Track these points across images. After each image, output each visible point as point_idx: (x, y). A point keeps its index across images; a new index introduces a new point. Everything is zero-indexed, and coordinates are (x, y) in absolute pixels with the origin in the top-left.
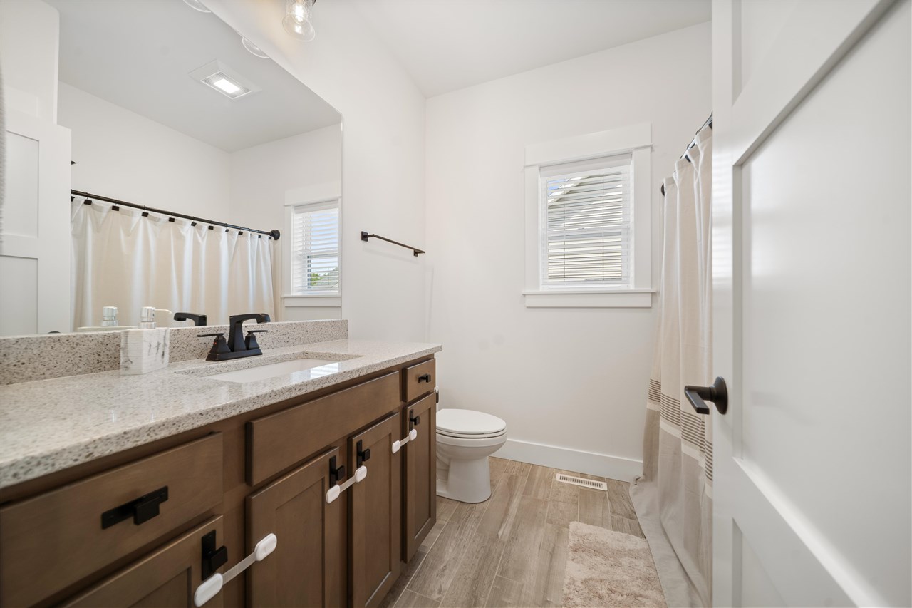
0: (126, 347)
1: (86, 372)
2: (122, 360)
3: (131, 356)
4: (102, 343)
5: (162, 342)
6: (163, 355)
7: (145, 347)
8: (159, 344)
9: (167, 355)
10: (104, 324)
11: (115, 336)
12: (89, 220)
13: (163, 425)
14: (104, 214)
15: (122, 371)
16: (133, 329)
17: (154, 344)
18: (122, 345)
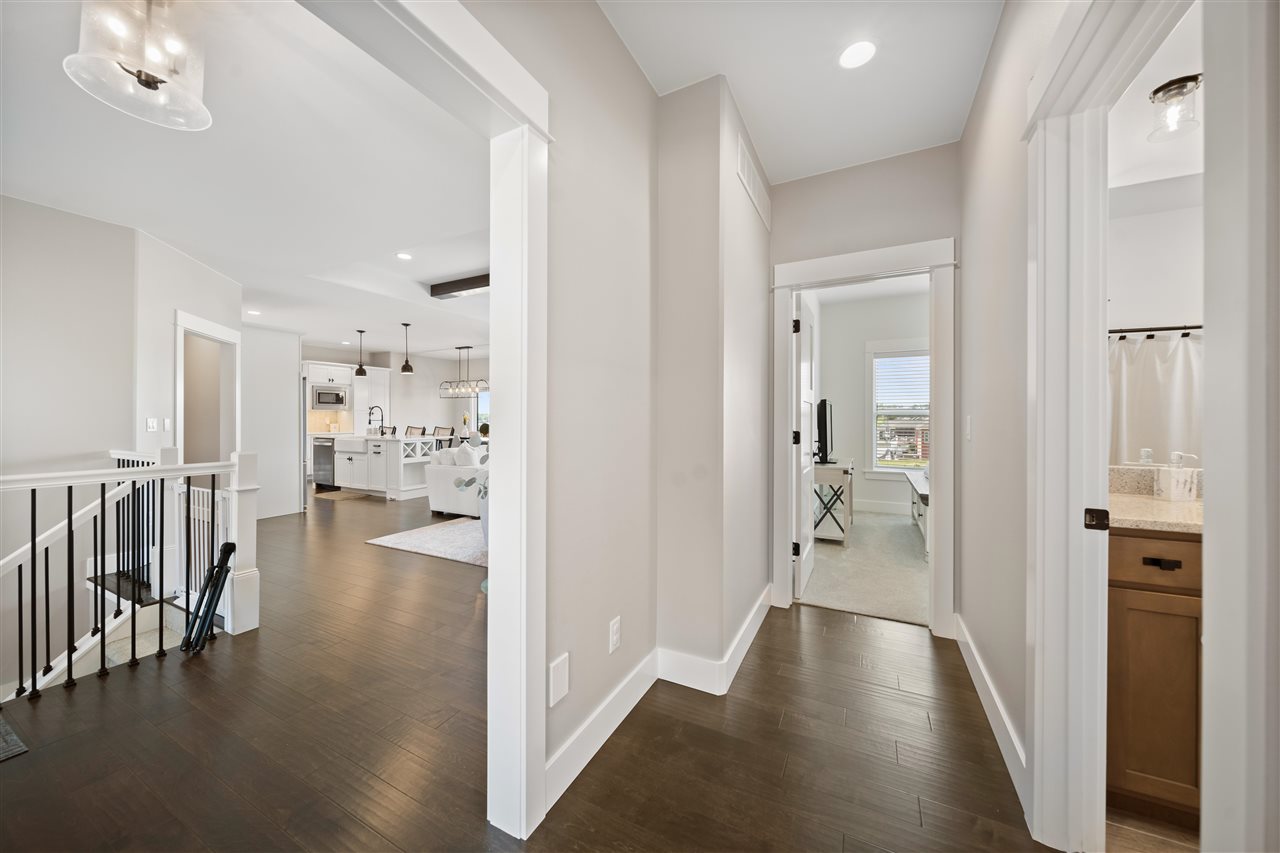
0: (1158, 480)
1: (1129, 493)
2: (1155, 488)
3: (1163, 485)
4: (1140, 475)
5: (1189, 480)
6: (1190, 490)
7: (1173, 482)
8: (1186, 481)
9: (1194, 491)
10: (1141, 462)
11: (1150, 471)
12: (1124, 355)
13: (1177, 525)
14: (1138, 346)
15: (1155, 496)
16: (1165, 468)
17: (1182, 480)
18: (1156, 478)
